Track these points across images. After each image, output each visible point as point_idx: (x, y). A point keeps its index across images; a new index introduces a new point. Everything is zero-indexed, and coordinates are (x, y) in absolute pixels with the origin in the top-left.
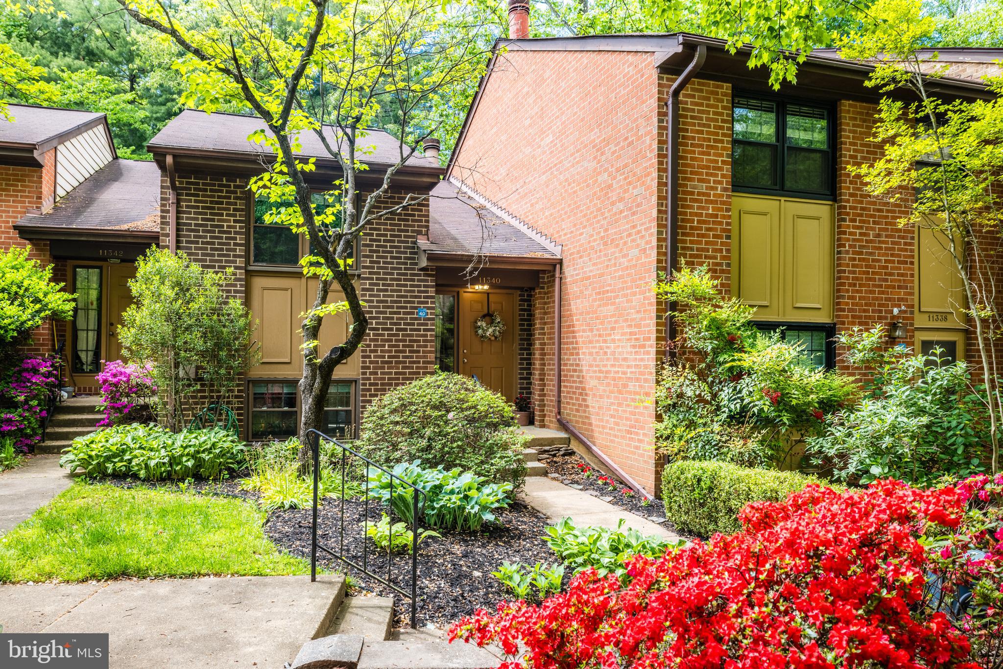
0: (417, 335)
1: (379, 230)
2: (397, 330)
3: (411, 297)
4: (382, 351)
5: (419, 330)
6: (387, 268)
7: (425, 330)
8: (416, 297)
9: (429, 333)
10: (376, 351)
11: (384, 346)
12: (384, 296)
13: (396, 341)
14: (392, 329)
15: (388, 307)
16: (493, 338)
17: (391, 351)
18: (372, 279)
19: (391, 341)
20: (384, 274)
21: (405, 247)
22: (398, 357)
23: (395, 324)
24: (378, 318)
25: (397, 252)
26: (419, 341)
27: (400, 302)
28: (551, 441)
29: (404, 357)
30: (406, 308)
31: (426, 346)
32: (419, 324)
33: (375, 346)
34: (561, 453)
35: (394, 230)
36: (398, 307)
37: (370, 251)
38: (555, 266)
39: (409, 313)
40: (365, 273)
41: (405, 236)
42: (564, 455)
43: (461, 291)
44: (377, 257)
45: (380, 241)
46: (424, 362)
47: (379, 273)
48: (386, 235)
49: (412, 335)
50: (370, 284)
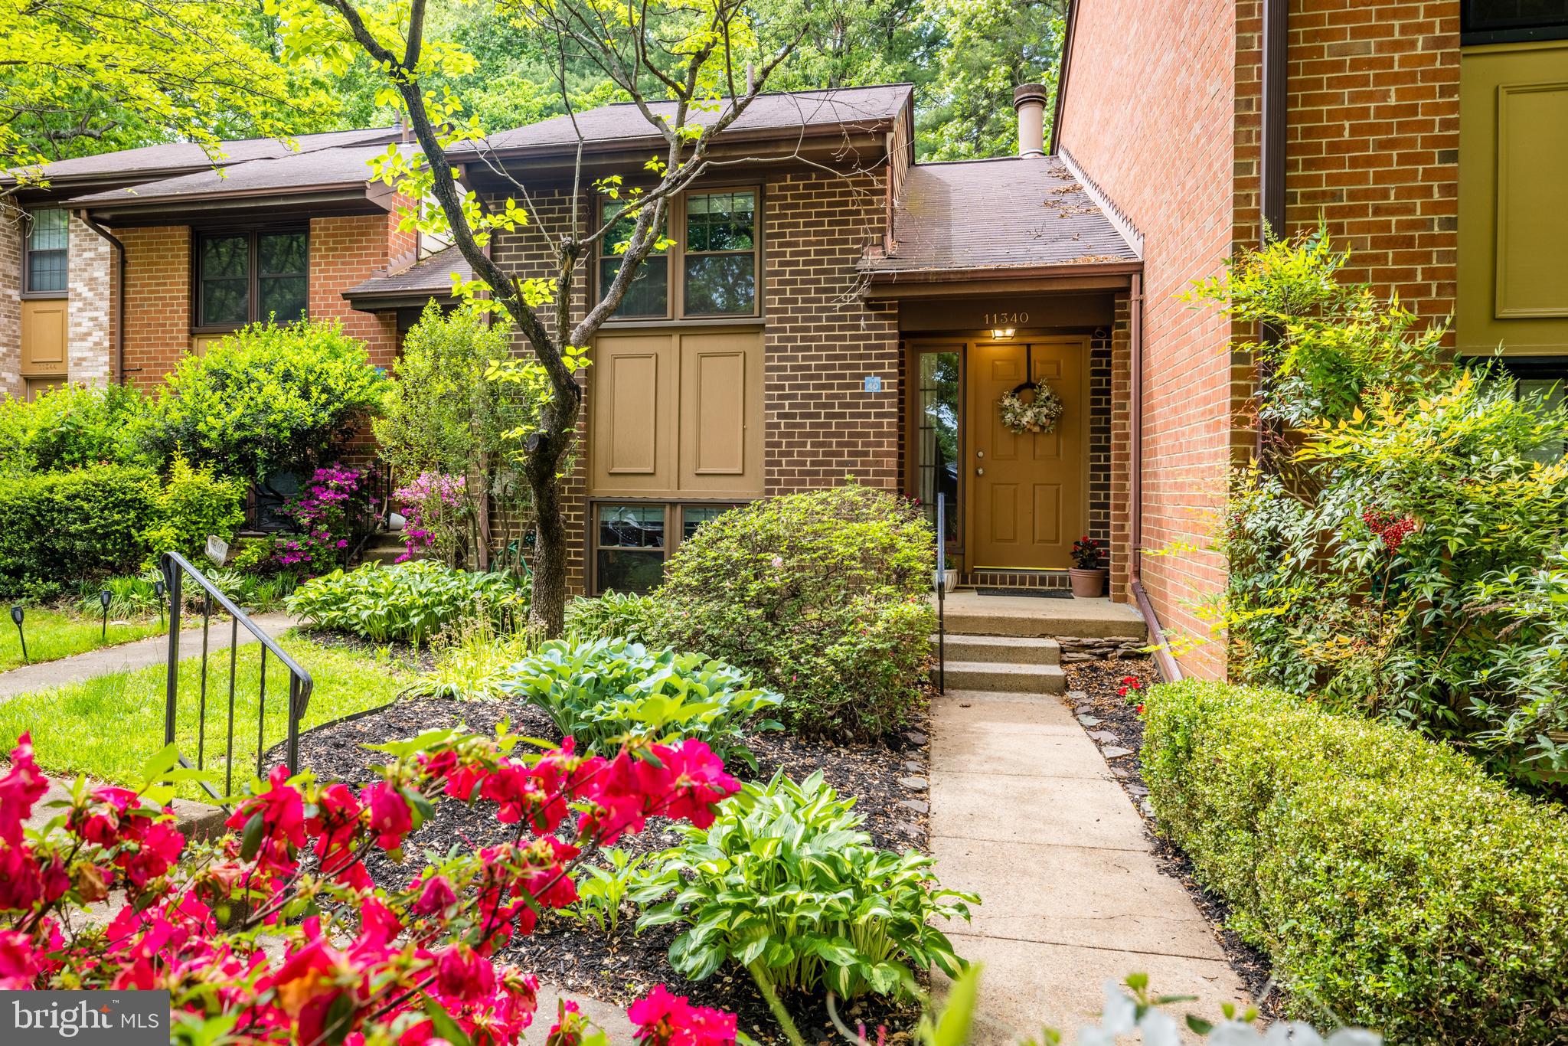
0: (863, 425)
1: (796, 244)
2: (827, 416)
3: (853, 357)
4: (800, 454)
5: (868, 415)
6: (809, 310)
7: (877, 415)
8: (861, 357)
9: (885, 421)
10: (791, 454)
11: (804, 444)
12: (804, 358)
13: (826, 435)
14: (818, 416)
15: (812, 377)
16: (1037, 429)
17: (816, 454)
18: (784, 330)
19: (817, 435)
20: (805, 319)
21: (841, 271)
22: (829, 463)
23: (824, 406)
24: (795, 396)
25: (827, 281)
26: (867, 435)
27: (833, 367)
28: (1105, 628)
29: (839, 464)
30: (843, 377)
31: (880, 444)
32: (866, 406)
33: (789, 444)
34: (1120, 652)
35: (821, 243)
36: (828, 377)
37: (781, 282)
38: (1129, 277)
39: (848, 386)
40: (771, 321)
41: (842, 251)
42: (1123, 657)
43: (972, 344)
44: (793, 292)
45: (797, 263)
46: (876, 473)
47: (796, 320)
48: (808, 253)
49: (855, 425)
50: (780, 339)
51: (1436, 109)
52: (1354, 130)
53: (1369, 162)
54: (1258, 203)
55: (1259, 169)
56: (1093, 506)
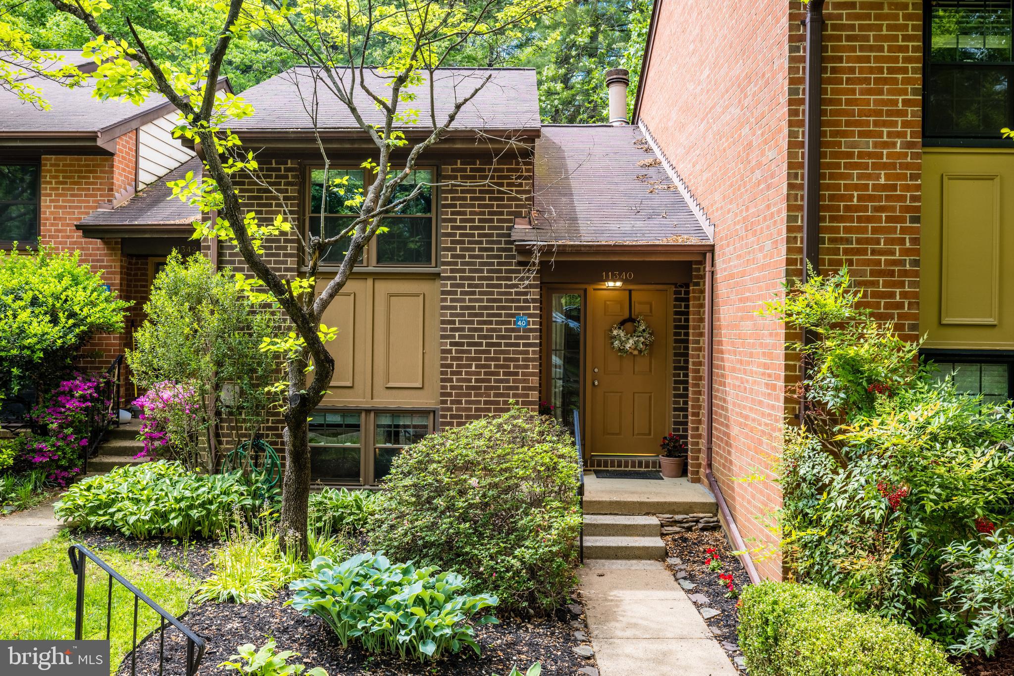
0: (515, 352)
1: (464, 213)
2: (488, 345)
3: (507, 301)
4: (467, 373)
5: (518, 345)
6: (474, 264)
7: (525, 345)
8: (513, 301)
9: (531, 349)
10: (460, 373)
11: (470, 366)
12: (470, 300)
13: (486, 359)
14: (480, 344)
15: (476, 315)
16: (636, 352)
17: (479, 373)
18: (455, 278)
19: (480, 359)
20: (471, 271)
21: (498, 235)
22: (489, 381)
23: (485, 337)
24: (463, 329)
25: (488, 242)
26: (517, 360)
27: (492, 308)
28: (689, 508)
29: (496, 381)
30: (500, 315)
31: (527, 367)
32: (516, 338)
33: (458, 366)
34: (700, 526)
35: (483, 213)
36: (489, 315)
37: (452, 242)
38: (704, 255)
39: (503, 323)
40: (445, 271)
41: (499, 221)
42: (703, 529)
43: (590, 288)
44: (462, 249)
45: (465, 228)
46: (524, 388)
47: (464, 271)
48: (473, 221)
49: (508, 352)
50: (452, 286)
51: (907, 188)
52: (860, 198)
53: (869, 219)
54: (802, 243)
55: (802, 221)
56: (675, 409)
